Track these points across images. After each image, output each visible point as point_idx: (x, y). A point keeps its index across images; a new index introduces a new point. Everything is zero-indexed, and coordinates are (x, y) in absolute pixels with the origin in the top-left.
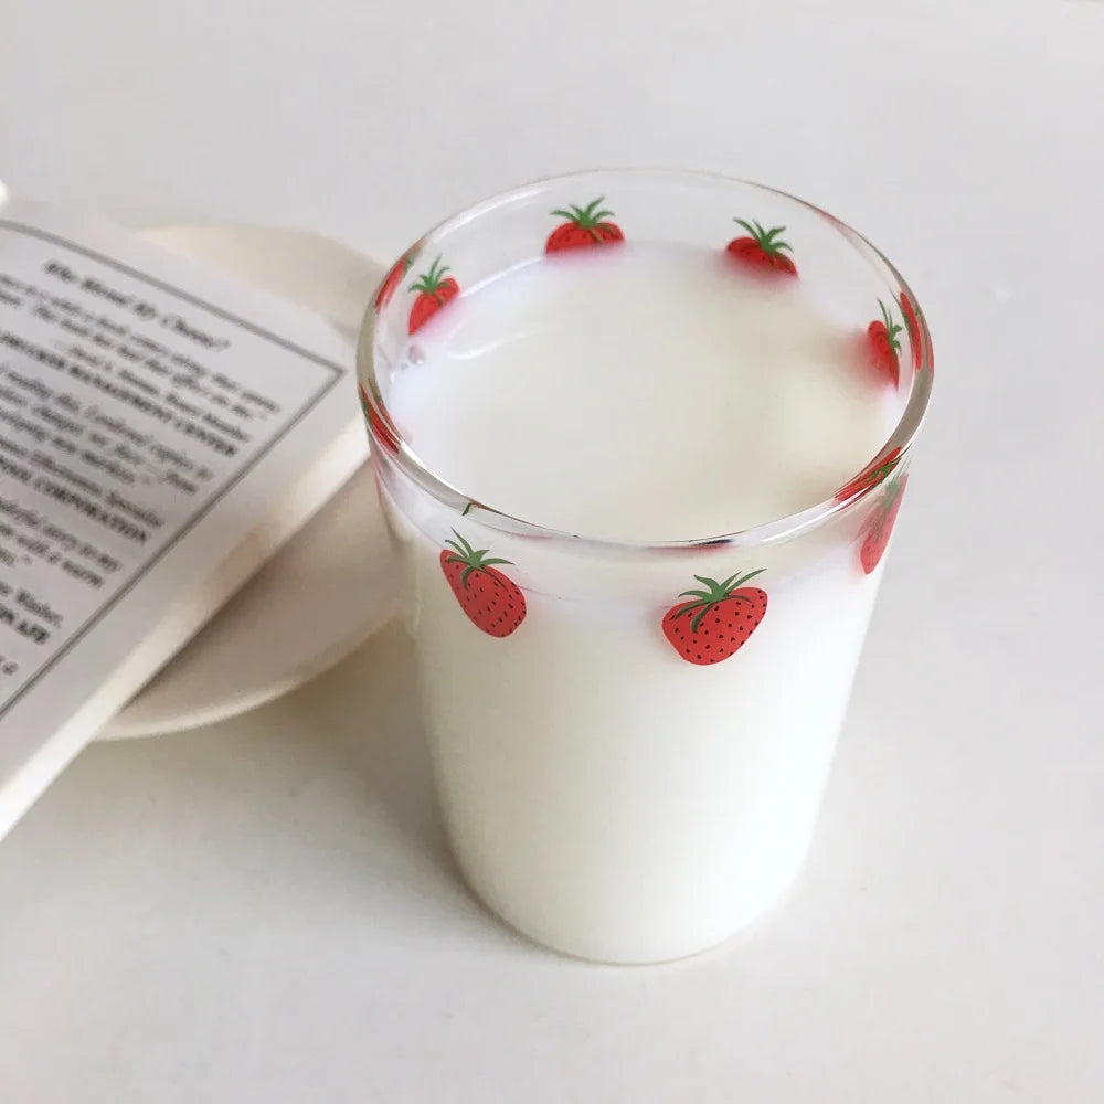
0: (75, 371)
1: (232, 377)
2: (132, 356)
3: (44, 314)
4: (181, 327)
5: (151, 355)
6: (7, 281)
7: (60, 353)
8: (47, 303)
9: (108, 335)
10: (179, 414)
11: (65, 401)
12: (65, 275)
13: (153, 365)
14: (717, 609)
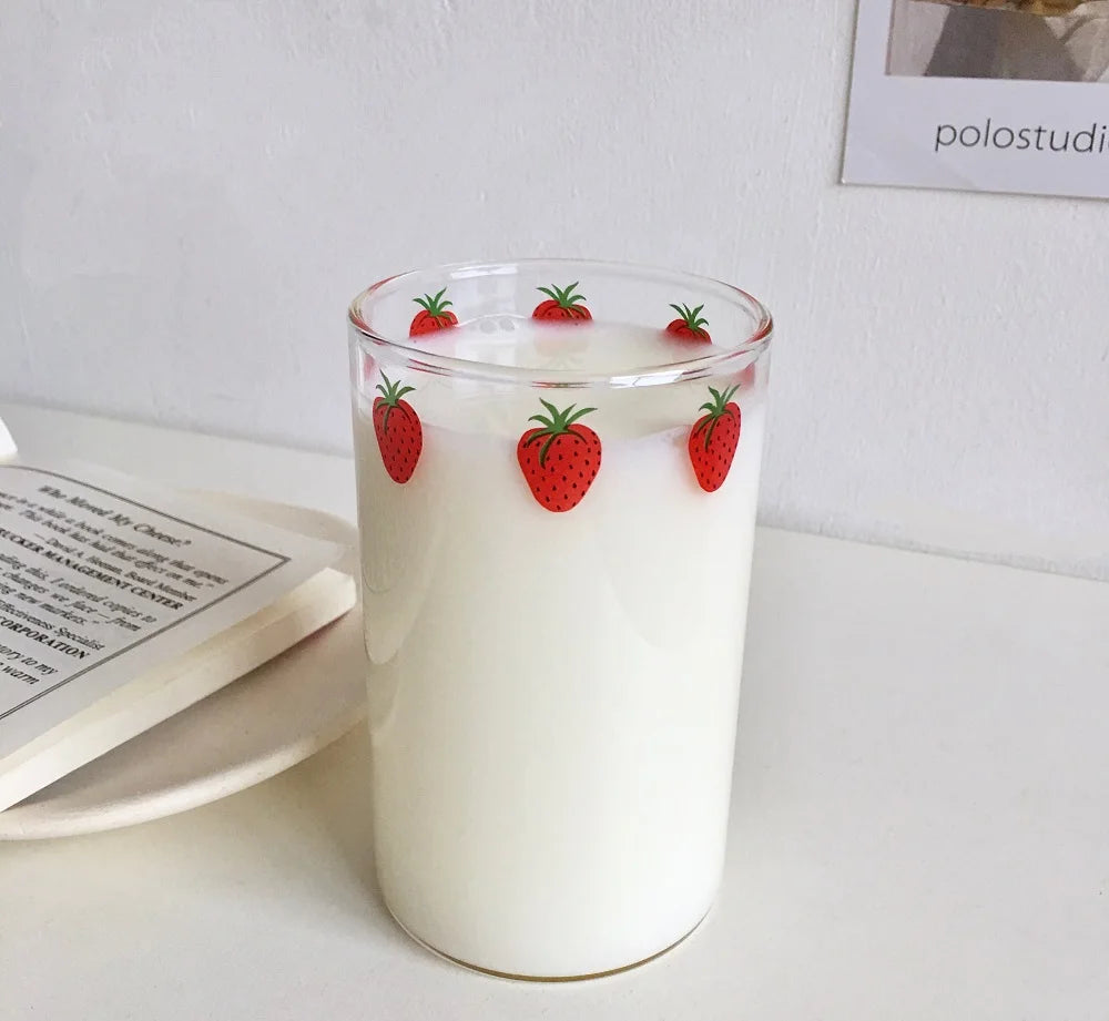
0: (49, 554)
1: (187, 563)
2: (103, 549)
3: (32, 516)
4: (151, 532)
5: (120, 548)
6: (3, 496)
7: (39, 542)
8: (34, 510)
9: (83, 533)
10: (135, 584)
11: (36, 572)
12: (56, 494)
13: (122, 555)
14: (559, 442)
